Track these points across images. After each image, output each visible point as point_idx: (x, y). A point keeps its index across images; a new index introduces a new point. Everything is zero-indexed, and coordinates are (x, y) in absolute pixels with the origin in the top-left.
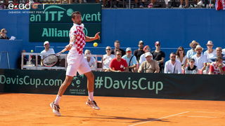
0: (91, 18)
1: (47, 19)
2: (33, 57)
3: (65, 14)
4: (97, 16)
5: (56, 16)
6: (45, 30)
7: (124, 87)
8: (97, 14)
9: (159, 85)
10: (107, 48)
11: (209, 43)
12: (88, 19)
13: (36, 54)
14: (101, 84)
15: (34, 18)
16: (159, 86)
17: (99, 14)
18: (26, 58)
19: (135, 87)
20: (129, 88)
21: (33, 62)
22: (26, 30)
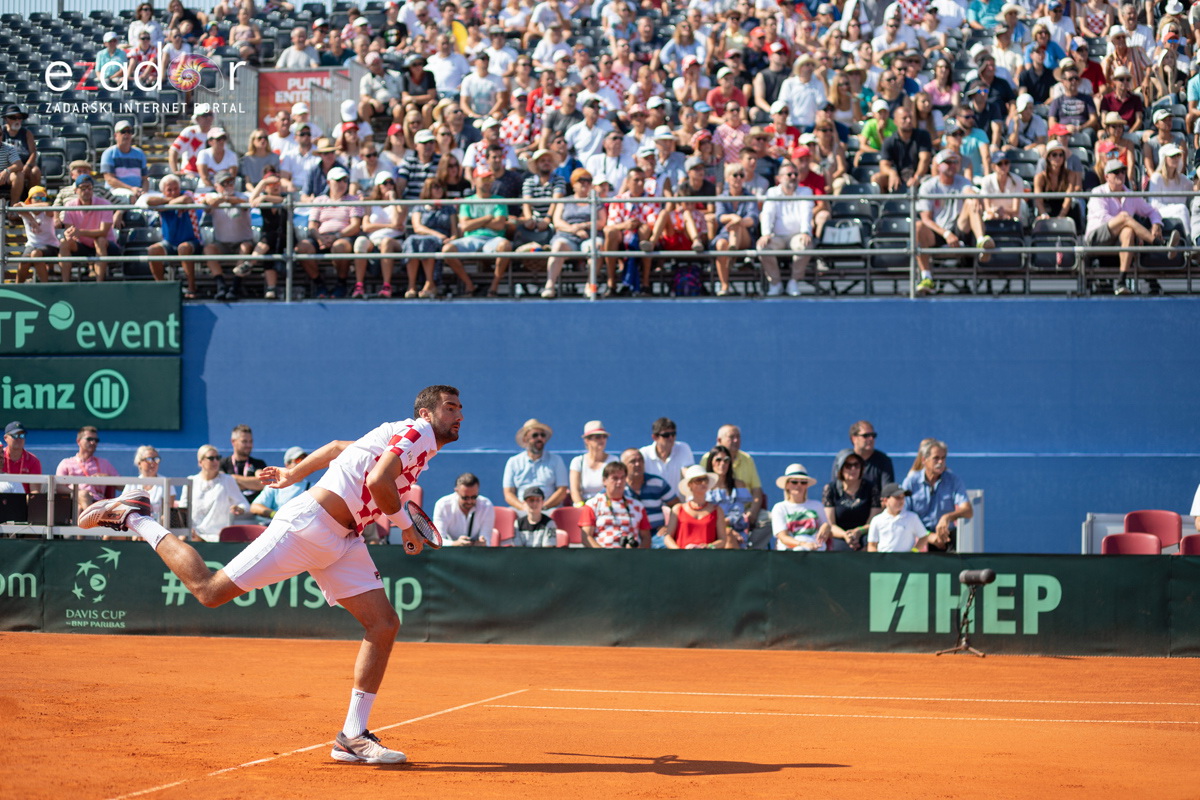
0: (141, 338)
7: (272, 600)
8: (164, 321)
9: (408, 589)
10: (204, 451)
11: (592, 427)
12: (132, 339)
16: (408, 596)
17: (173, 323)
19: (314, 599)
20: (294, 602)
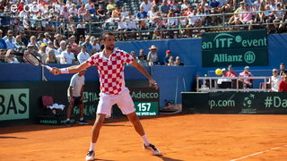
0: (258, 44)
1: (217, 46)
2: (208, 81)
3: (234, 41)
4: (263, 41)
5: (226, 42)
6: (216, 56)
8: (263, 39)
12: (255, 44)
13: (210, 78)
14: (270, 103)
15: (206, 45)
17: (265, 39)
18: (201, 82)
21: (208, 85)
22: (199, 56)
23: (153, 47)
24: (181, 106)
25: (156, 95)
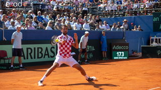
23: (125, 20)
24: (141, 53)
25: (127, 47)
